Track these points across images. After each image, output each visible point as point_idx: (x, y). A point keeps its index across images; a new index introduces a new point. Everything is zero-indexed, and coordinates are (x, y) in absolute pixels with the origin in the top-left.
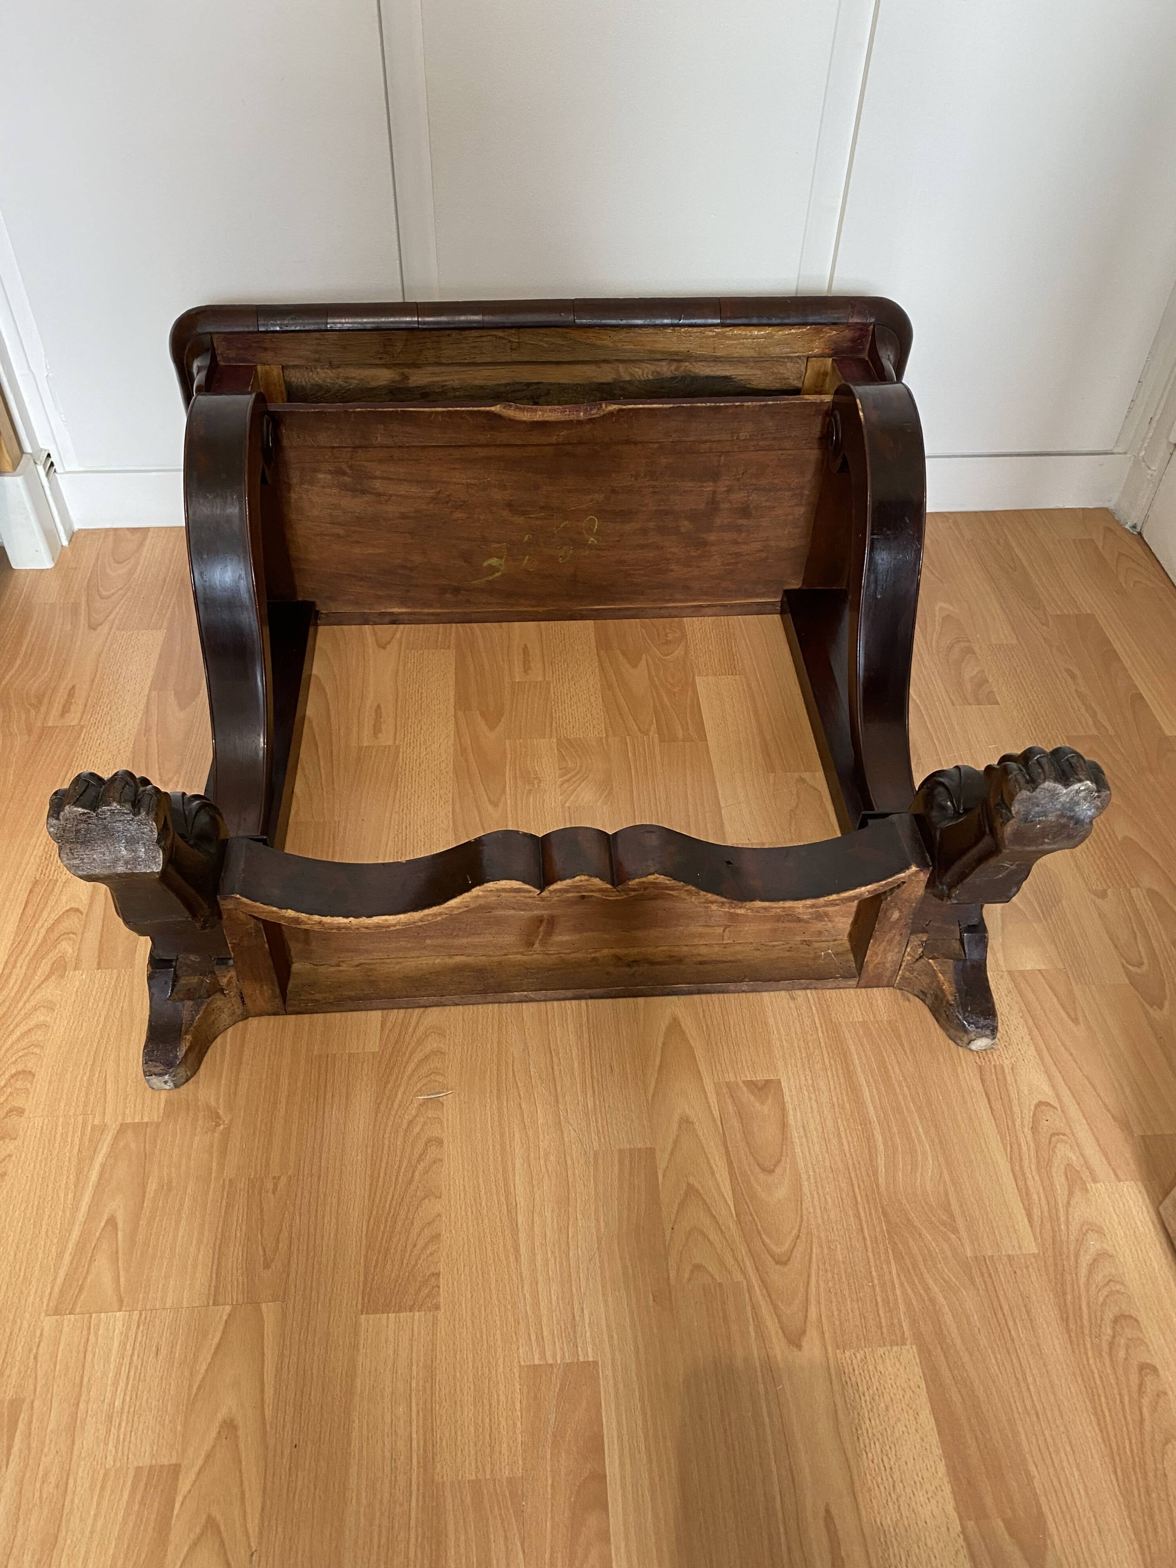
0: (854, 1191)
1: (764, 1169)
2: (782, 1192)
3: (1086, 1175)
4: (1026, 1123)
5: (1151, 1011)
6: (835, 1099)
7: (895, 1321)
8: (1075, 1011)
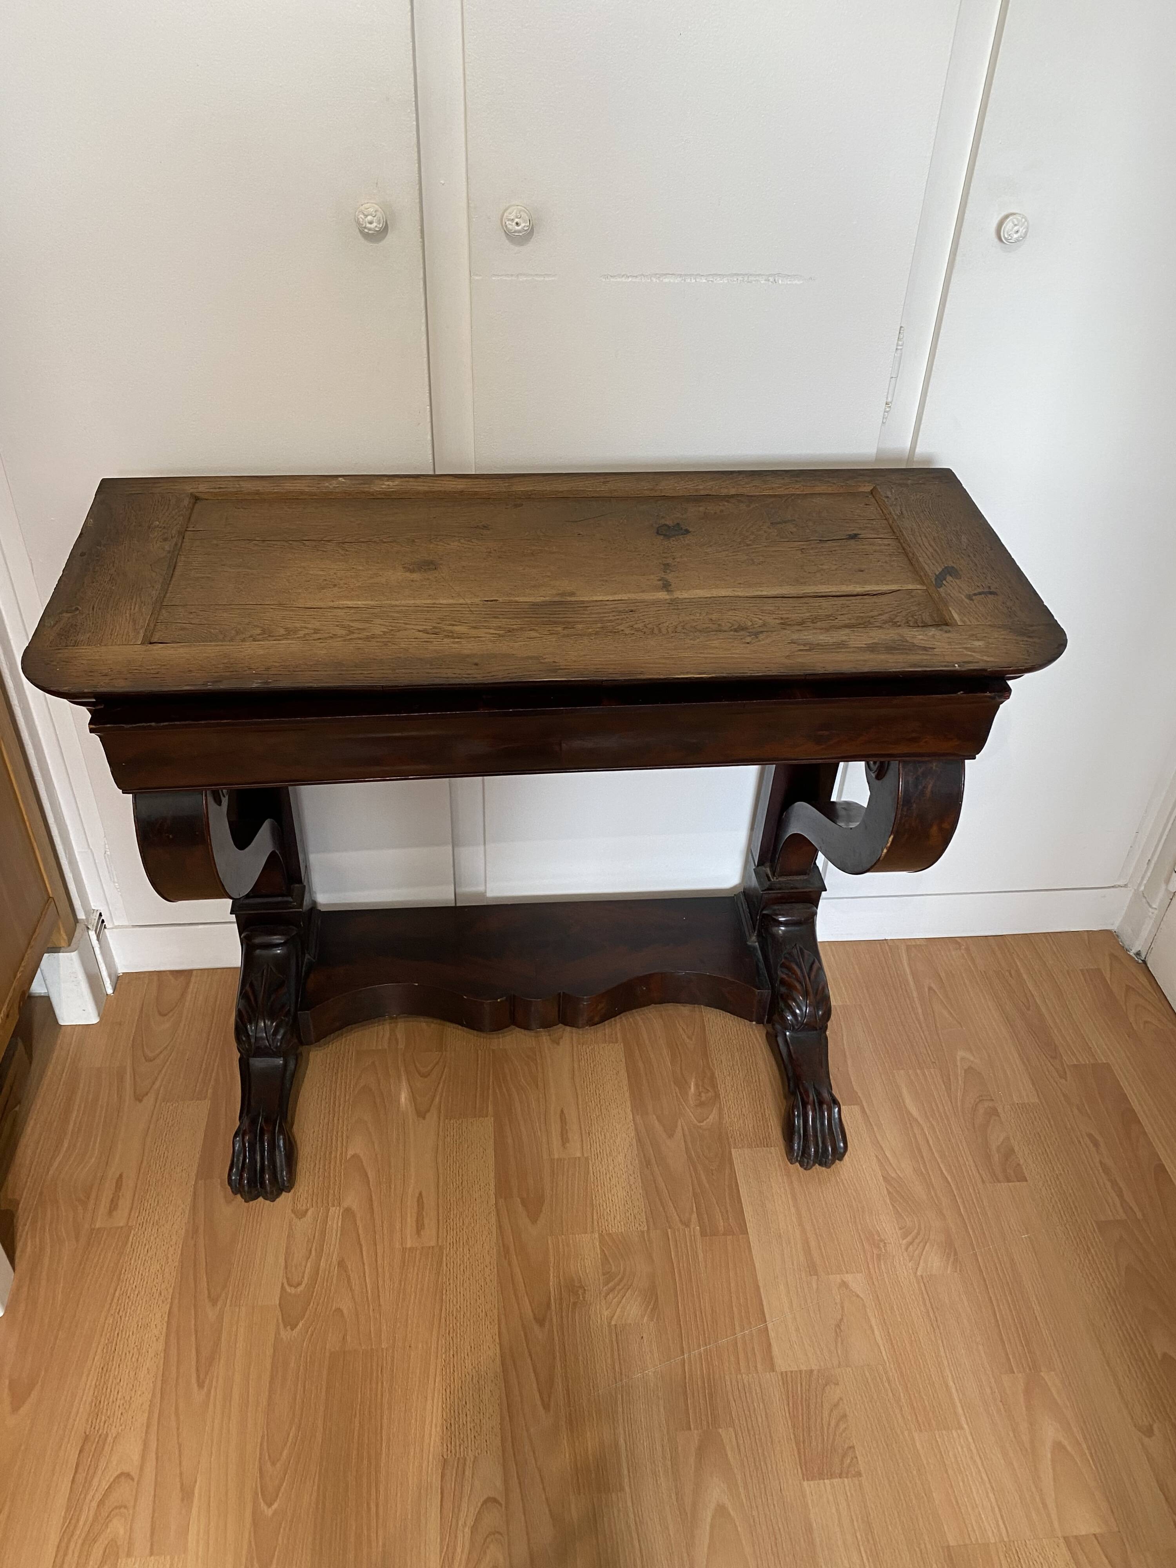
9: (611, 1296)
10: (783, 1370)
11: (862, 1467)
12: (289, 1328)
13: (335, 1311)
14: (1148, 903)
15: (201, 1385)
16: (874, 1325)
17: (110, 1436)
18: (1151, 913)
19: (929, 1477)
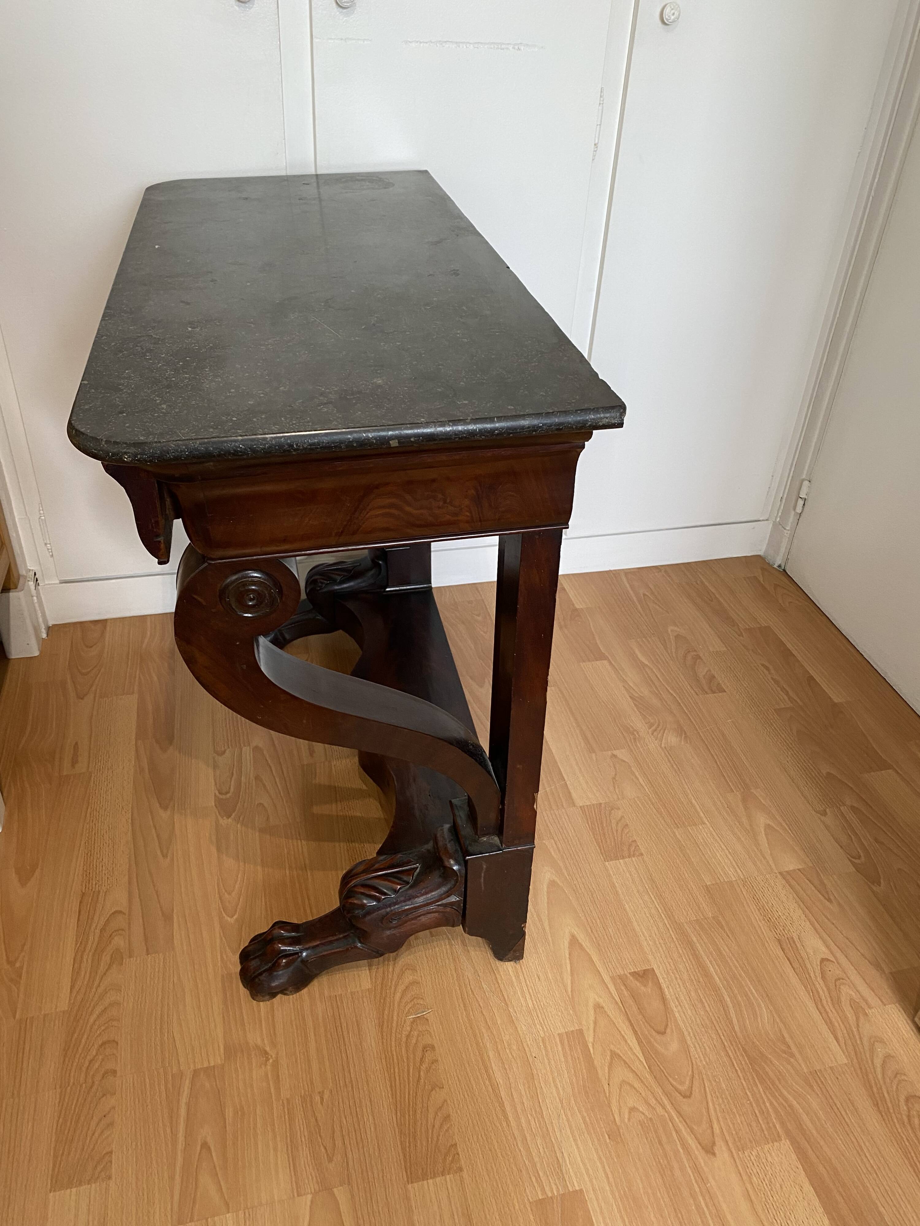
0: (721, 1038)
1: (659, 1033)
2: (674, 1046)
3: (863, 1004)
4: (817, 974)
5: (874, 888)
6: (692, 977)
7: (771, 1125)
8: (828, 894)
10: (581, 805)
11: (643, 850)
12: (225, 818)
13: (257, 805)
14: (783, 527)
15: (165, 856)
16: (639, 776)
17: (101, 891)
18: (786, 534)
19: (688, 851)
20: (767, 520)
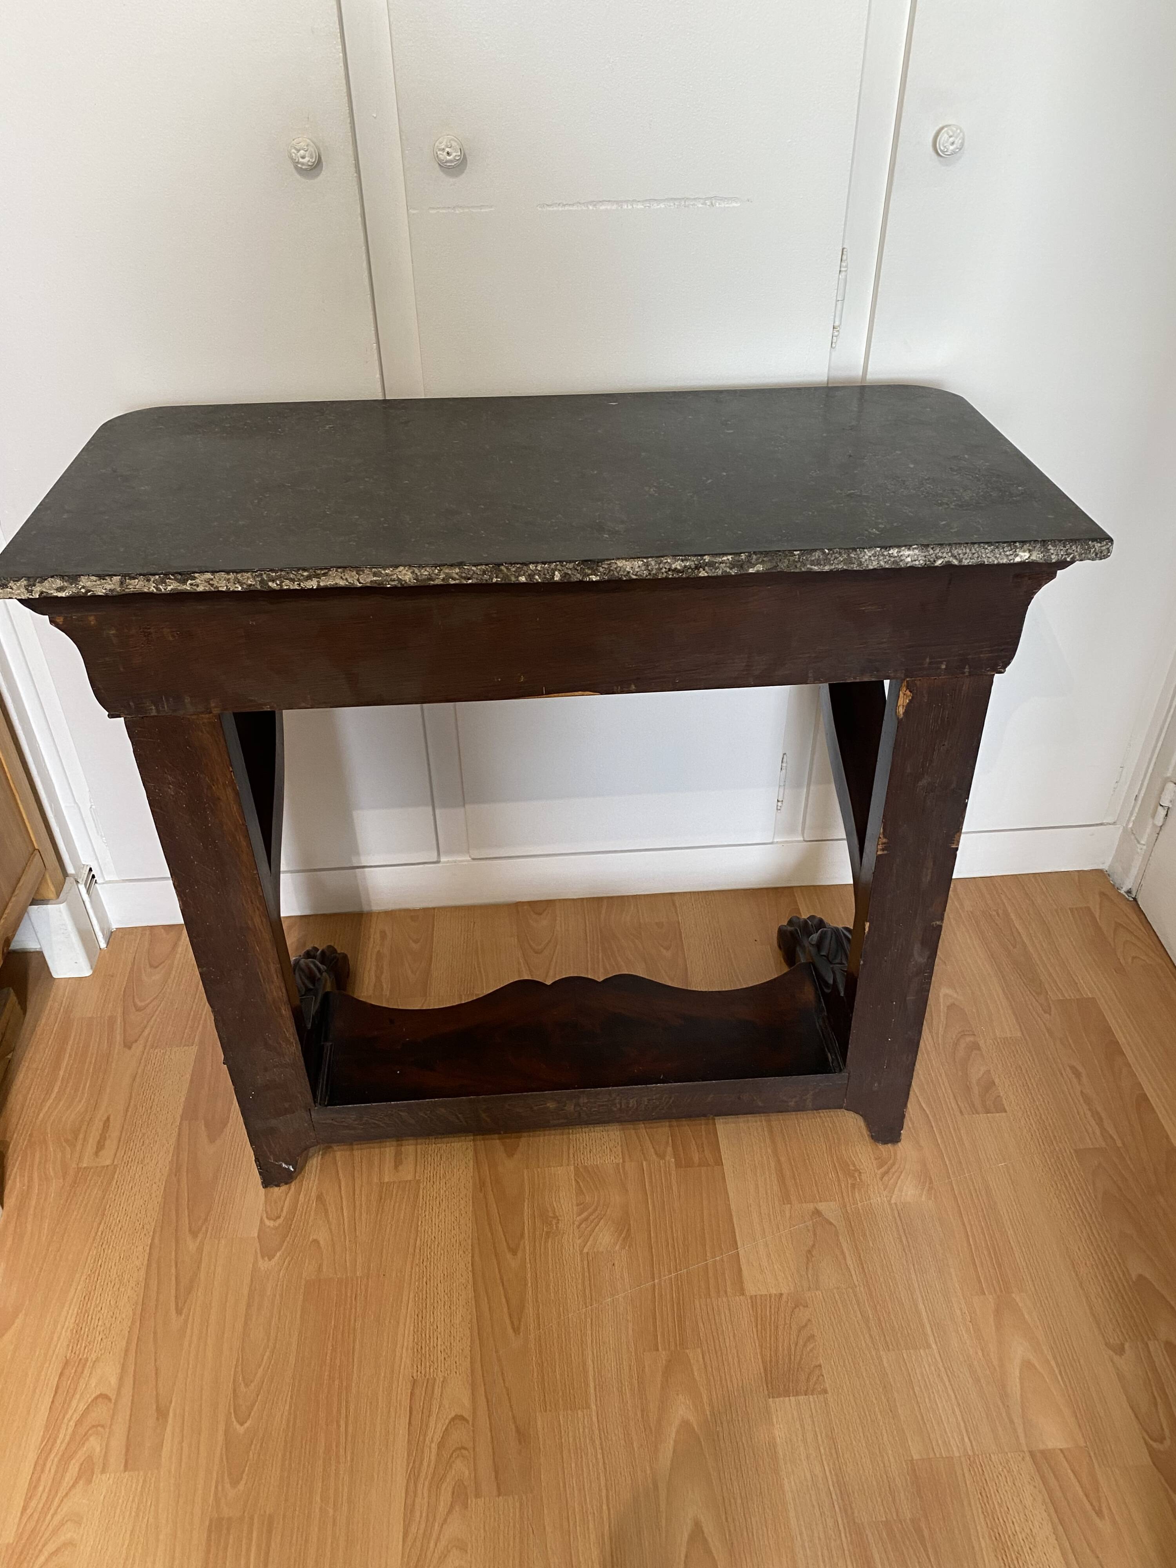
8: (1099, 1502)
9: (583, 1225)
10: (753, 1293)
11: (828, 1384)
12: (266, 1258)
13: (311, 1242)
14: (1137, 839)
15: (179, 1312)
16: (846, 1250)
17: (90, 1359)
18: (1139, 851)
19: (896, 1394)
20: (1114, 823)
